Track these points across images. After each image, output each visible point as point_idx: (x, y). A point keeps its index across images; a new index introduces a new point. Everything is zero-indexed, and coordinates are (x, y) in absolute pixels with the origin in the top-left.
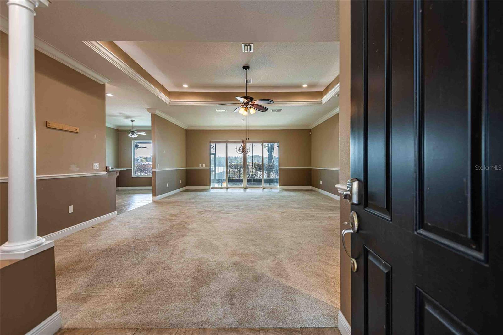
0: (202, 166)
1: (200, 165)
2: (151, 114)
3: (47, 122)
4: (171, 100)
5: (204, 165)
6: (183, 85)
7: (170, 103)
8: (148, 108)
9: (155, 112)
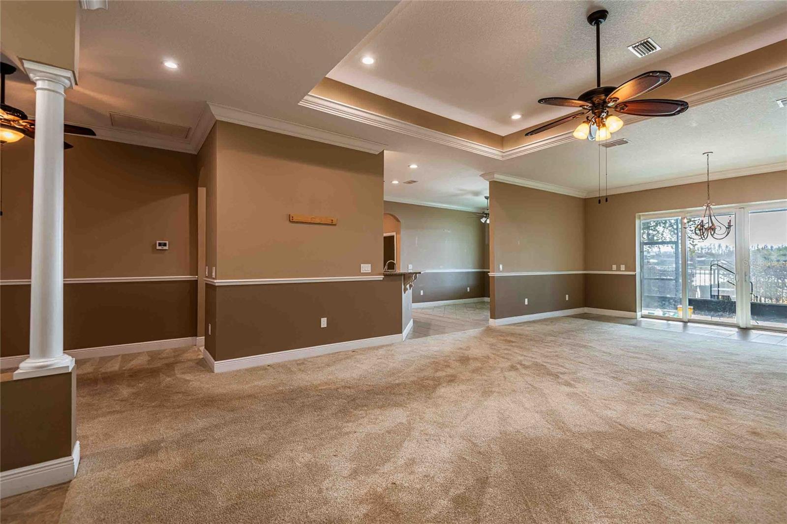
0: (618, 269)
1: (614, 267)
2: (488, 183)
3: (290, 215)
4: (504, 151)
5: (623, 267)
6: (510, 117)
7: (503, 156)
8: (482, 173)
9: (494, 178)
